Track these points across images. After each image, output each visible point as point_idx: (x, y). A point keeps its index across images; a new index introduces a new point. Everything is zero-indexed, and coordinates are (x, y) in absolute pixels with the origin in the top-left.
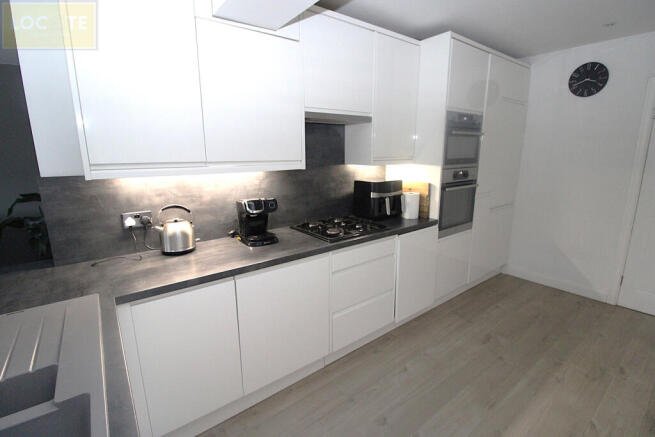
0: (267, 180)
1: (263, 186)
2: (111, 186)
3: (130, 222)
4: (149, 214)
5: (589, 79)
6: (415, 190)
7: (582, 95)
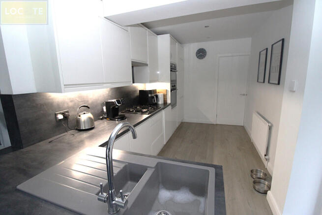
0: (110, 92)
1: (110, 94)
2: (50, 98)
3: (60, 117)
4: (67, 112)
5: (201, 54)
6: (162, 92)
7: (200, 59)
